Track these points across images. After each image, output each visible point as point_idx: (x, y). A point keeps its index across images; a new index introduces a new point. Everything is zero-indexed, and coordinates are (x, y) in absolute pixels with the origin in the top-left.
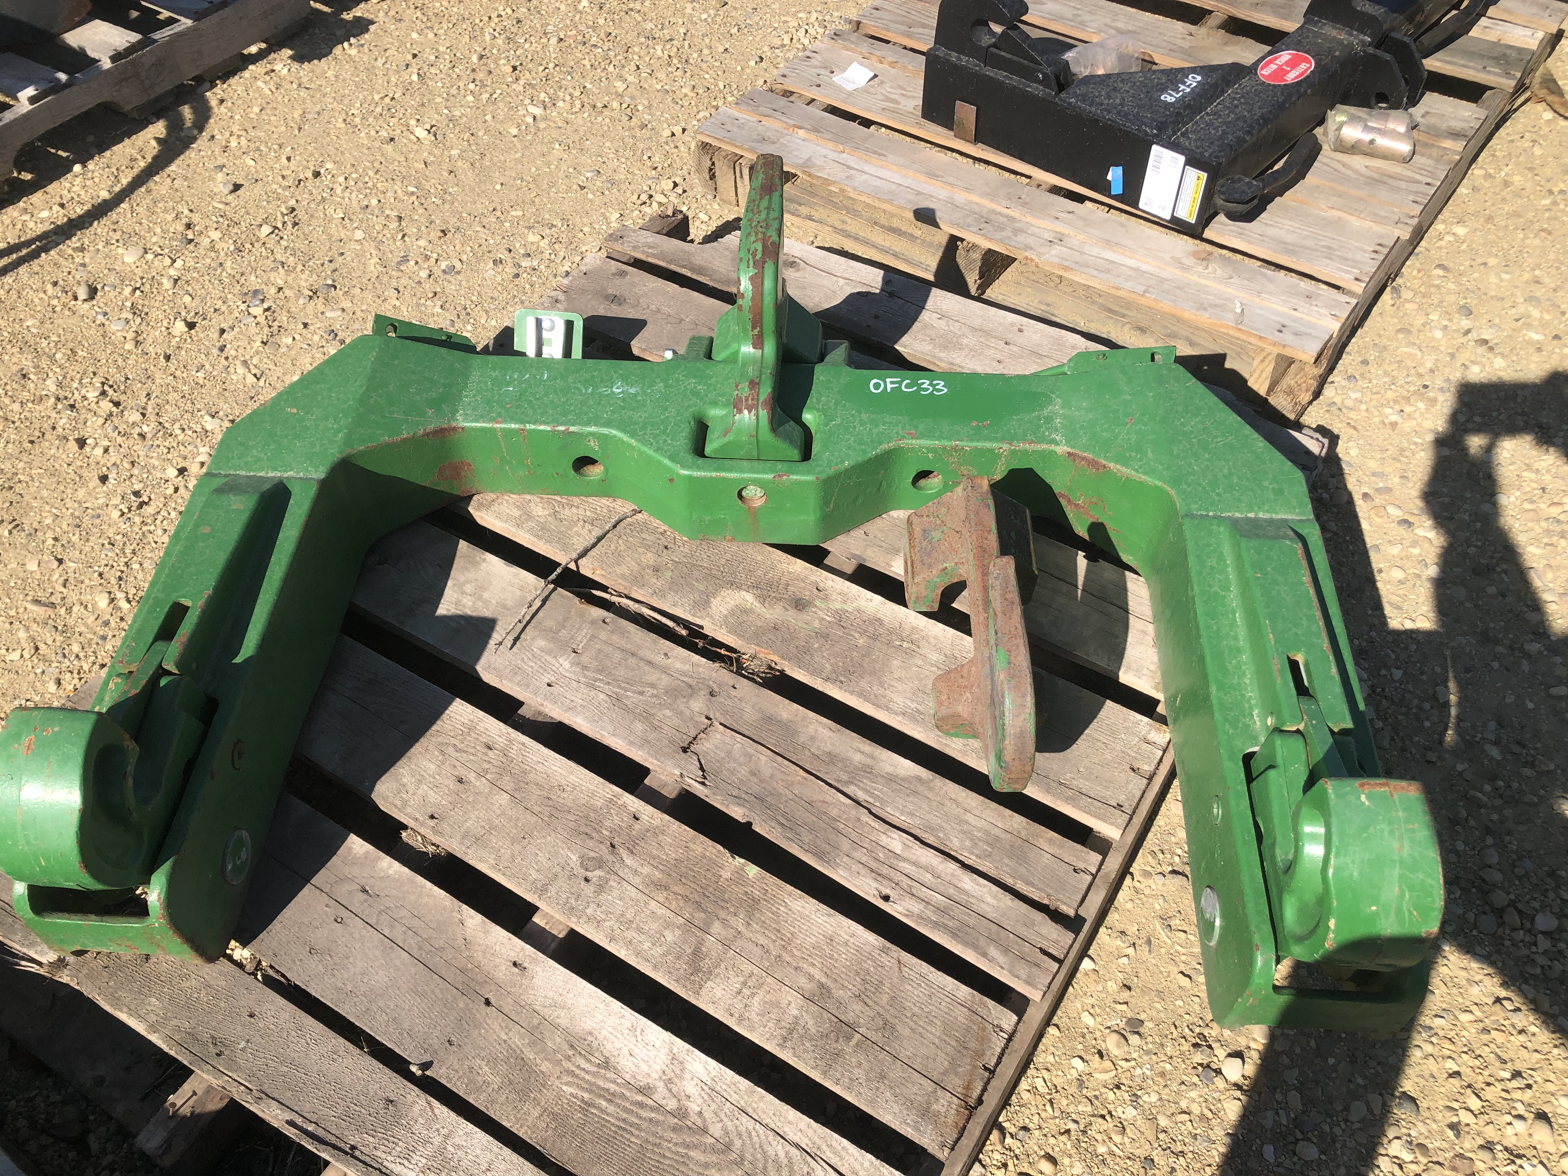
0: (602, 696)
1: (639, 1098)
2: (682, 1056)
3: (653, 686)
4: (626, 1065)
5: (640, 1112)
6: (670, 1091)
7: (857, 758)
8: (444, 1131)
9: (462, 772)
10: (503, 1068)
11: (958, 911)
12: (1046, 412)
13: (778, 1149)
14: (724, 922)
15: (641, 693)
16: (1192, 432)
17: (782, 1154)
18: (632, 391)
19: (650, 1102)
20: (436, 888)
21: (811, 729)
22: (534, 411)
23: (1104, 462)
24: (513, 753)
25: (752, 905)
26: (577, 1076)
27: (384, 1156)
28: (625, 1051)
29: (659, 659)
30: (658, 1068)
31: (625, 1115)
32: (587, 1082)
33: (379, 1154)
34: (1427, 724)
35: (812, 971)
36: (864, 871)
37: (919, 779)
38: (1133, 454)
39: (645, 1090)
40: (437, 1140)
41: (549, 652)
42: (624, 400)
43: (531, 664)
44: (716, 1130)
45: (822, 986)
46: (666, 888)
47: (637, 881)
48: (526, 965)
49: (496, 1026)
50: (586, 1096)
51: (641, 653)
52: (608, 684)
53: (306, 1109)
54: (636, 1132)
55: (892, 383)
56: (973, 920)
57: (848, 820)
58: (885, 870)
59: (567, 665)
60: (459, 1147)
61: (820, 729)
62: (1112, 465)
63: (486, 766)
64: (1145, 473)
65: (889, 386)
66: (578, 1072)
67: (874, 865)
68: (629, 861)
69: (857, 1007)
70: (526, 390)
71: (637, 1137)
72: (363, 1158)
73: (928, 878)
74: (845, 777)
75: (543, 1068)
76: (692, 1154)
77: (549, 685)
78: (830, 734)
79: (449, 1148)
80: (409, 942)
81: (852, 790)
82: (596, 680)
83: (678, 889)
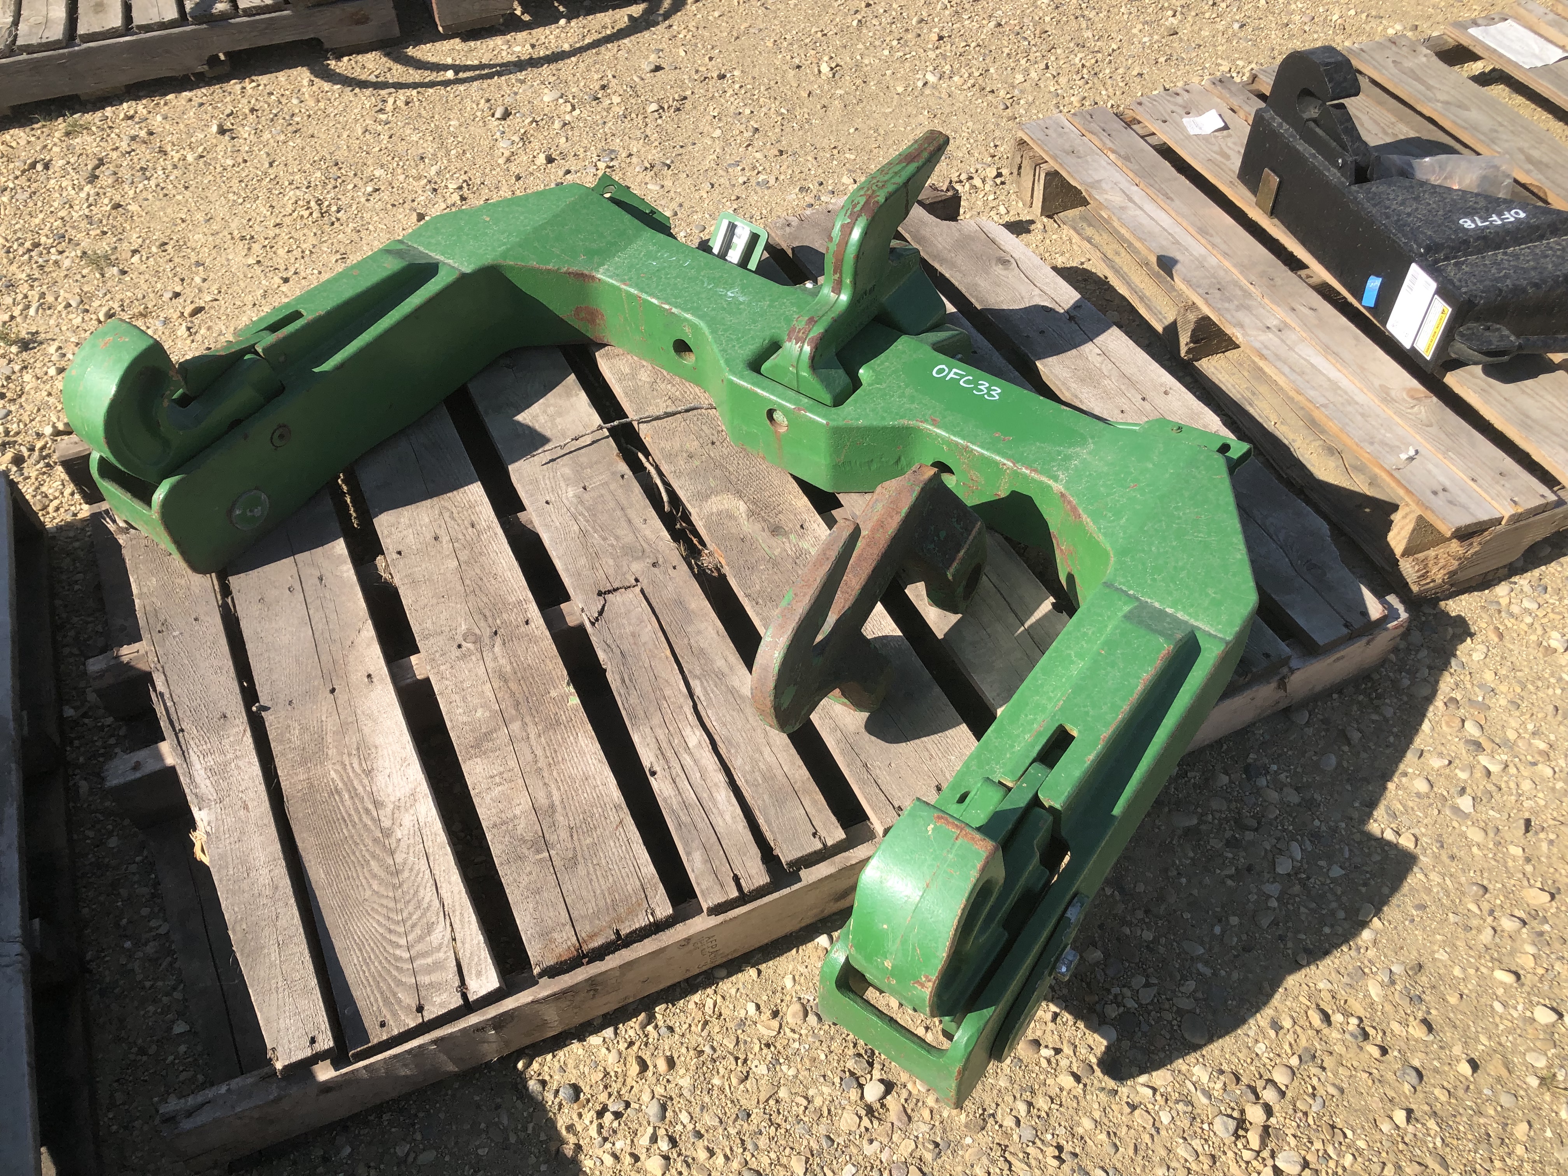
0: (576, 528)
1: (371, 807)
2: (419, 796)
3: (617, 538)
4: (381, 780)
5: (364, 816)
6: (393, 814)
7: (720, 663)
8: (238, 753)
9: (442, 533)
10: (307, 737)
11: (697, 812)
12: (1070, 451)
13: (428, 894)
14: (525, 724)
15: (605, 539)
16: (1180, 518)
17: (427, 900)
18: (741, 299)
19: (375, 814)
20: (362, 600)
21: (702, 626)
22: (658, 285)
23: (1081, 511)
24: (483, 538)
25: (553, 724)
26: (345, 769)
27: (193, 745)
28: (388, 771)
29: (637, 522)
30: (398, 795)
31: (353, 812)
32: (349, 777)
33: (192, 742)
34: (1327, 930)
35: (555, 792)
36: (653, 745)
38: (1110, 514)
39: (377, 804)
40: (230, 756)
41: (566, 480)
42: (729, 303)
43: (547, 482)
44: (399, 858)
45: (552, 806)
46: (506, 681)
47: (490, 665)
48: (374, 680)
49: (324, 709)
50: (340, 785)
51: (629, 511)
52: (587, 521)
53: (177, 691)
54: (350, 827)
55: (955, 374)
56: (703, 824)
57: (673, 703)
58: (669, 754)
59: (571, 494)
60: (238, 767)
61: (710, 629)
62: (1084, 516)
63: (461, 536)
64: (1105, 534)
65: (951, 375)
66: (348, 767)
67: (664, 745)
68: (497, 649)
69: (564, 834)
70: (664, 268)
71: (349, 830)
72: (181, 739)
73: (696, 776)
74: (698, 672)
75: (330, 752)
76: (372, 863)
77: (547, 503)
78: (715, 636)
79: (233, 765)
80: (319, 626)
81: (695, 684)
82: (581, 514)
83: (513, 685)
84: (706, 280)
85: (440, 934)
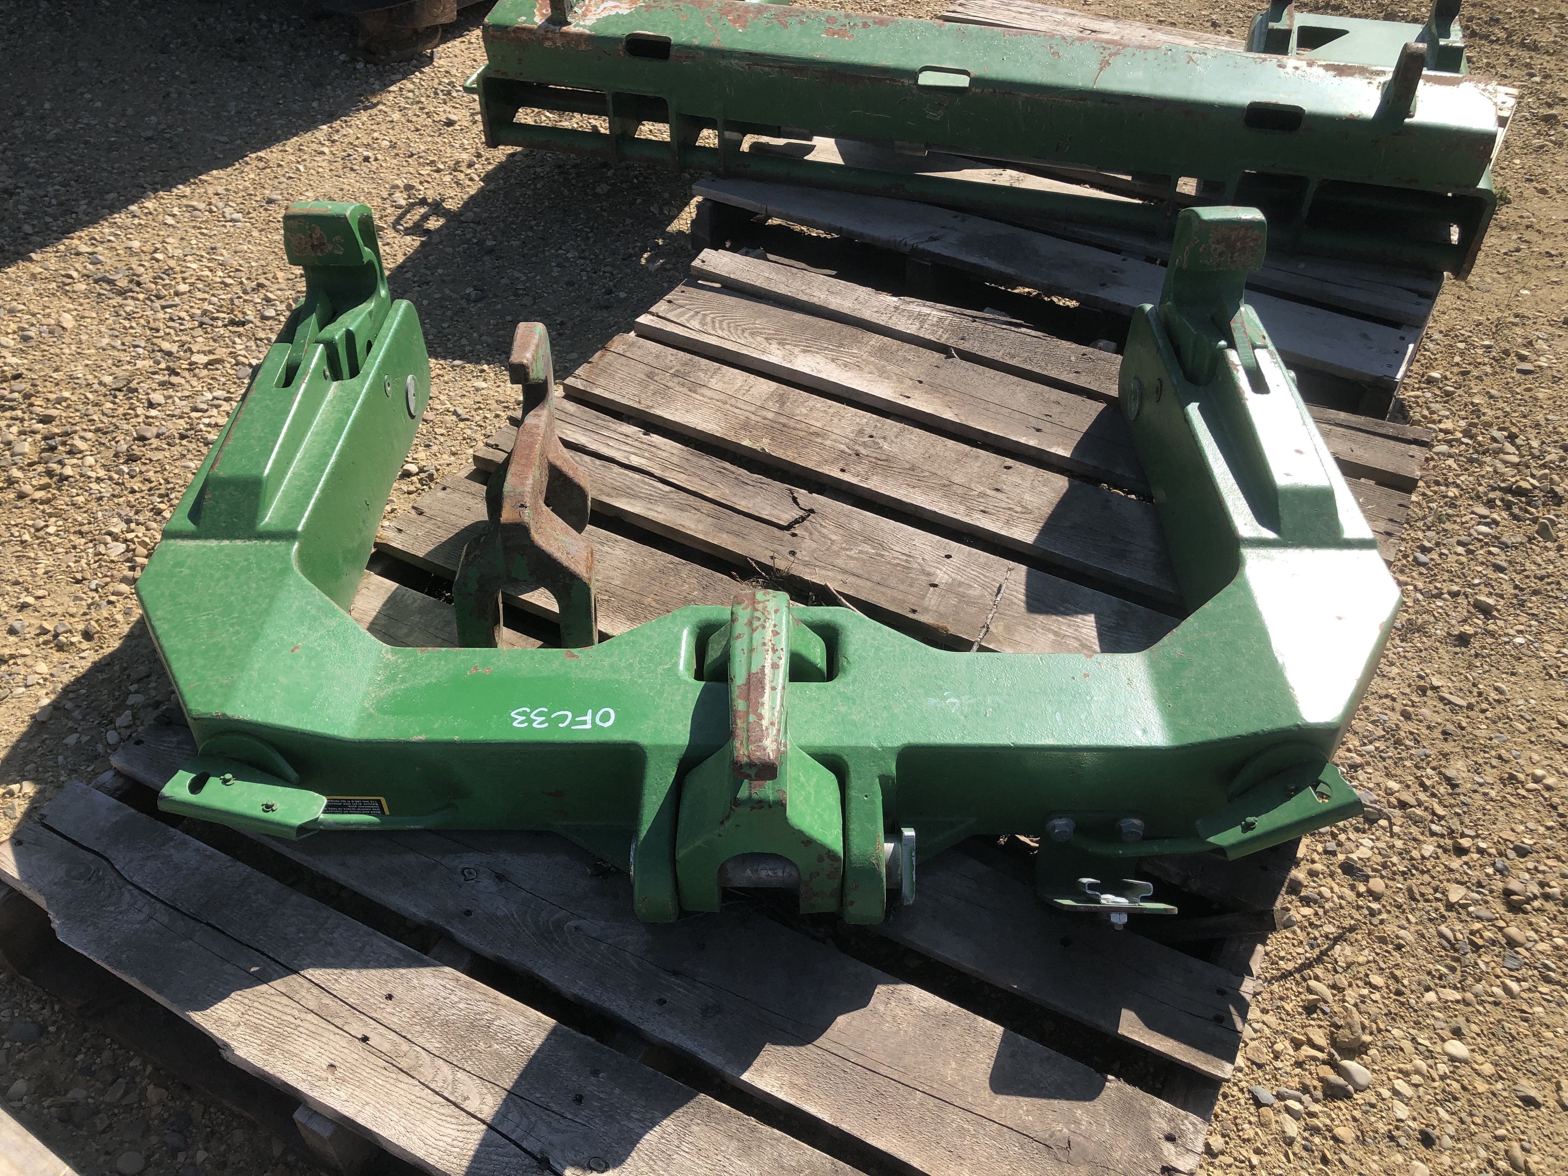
0: (897, 549)
3: (851, 557)
8: (924, 329)
9: (1000, 495)
10: (900, 359)
12: (390, 689)
13: (722, 334)
14: (765, 419)
15: (861, 552)
17: (719, 333)
19: (802, 348)
21: (700, 527)
24: (962, 508)
25: (745, 427)
29: (850, 579)
35: (702, 398)
36: (662, 447)
37: (608, 495)
43: (975, 573)
46: (811, 433)
47: (834, 437)
48: (902, 397)
49: (911, 373)
50: (843, 351)
52: (894, 558)
55: (585, 722)
58: (645, 446)
59: (940, 573)
61: (694, 527)
63: (982, 500)
65: (588, 718)
67: (653, 449)
68: (843, 447)
69: (670, 384)
73: (612, 443)
74: (672, 495)
75: (873, 358)
77: (948, 557)
80: (992, 407)
81: (664, 487)
82: (906, 561)
83: (802, 434)
85: (695, 324)
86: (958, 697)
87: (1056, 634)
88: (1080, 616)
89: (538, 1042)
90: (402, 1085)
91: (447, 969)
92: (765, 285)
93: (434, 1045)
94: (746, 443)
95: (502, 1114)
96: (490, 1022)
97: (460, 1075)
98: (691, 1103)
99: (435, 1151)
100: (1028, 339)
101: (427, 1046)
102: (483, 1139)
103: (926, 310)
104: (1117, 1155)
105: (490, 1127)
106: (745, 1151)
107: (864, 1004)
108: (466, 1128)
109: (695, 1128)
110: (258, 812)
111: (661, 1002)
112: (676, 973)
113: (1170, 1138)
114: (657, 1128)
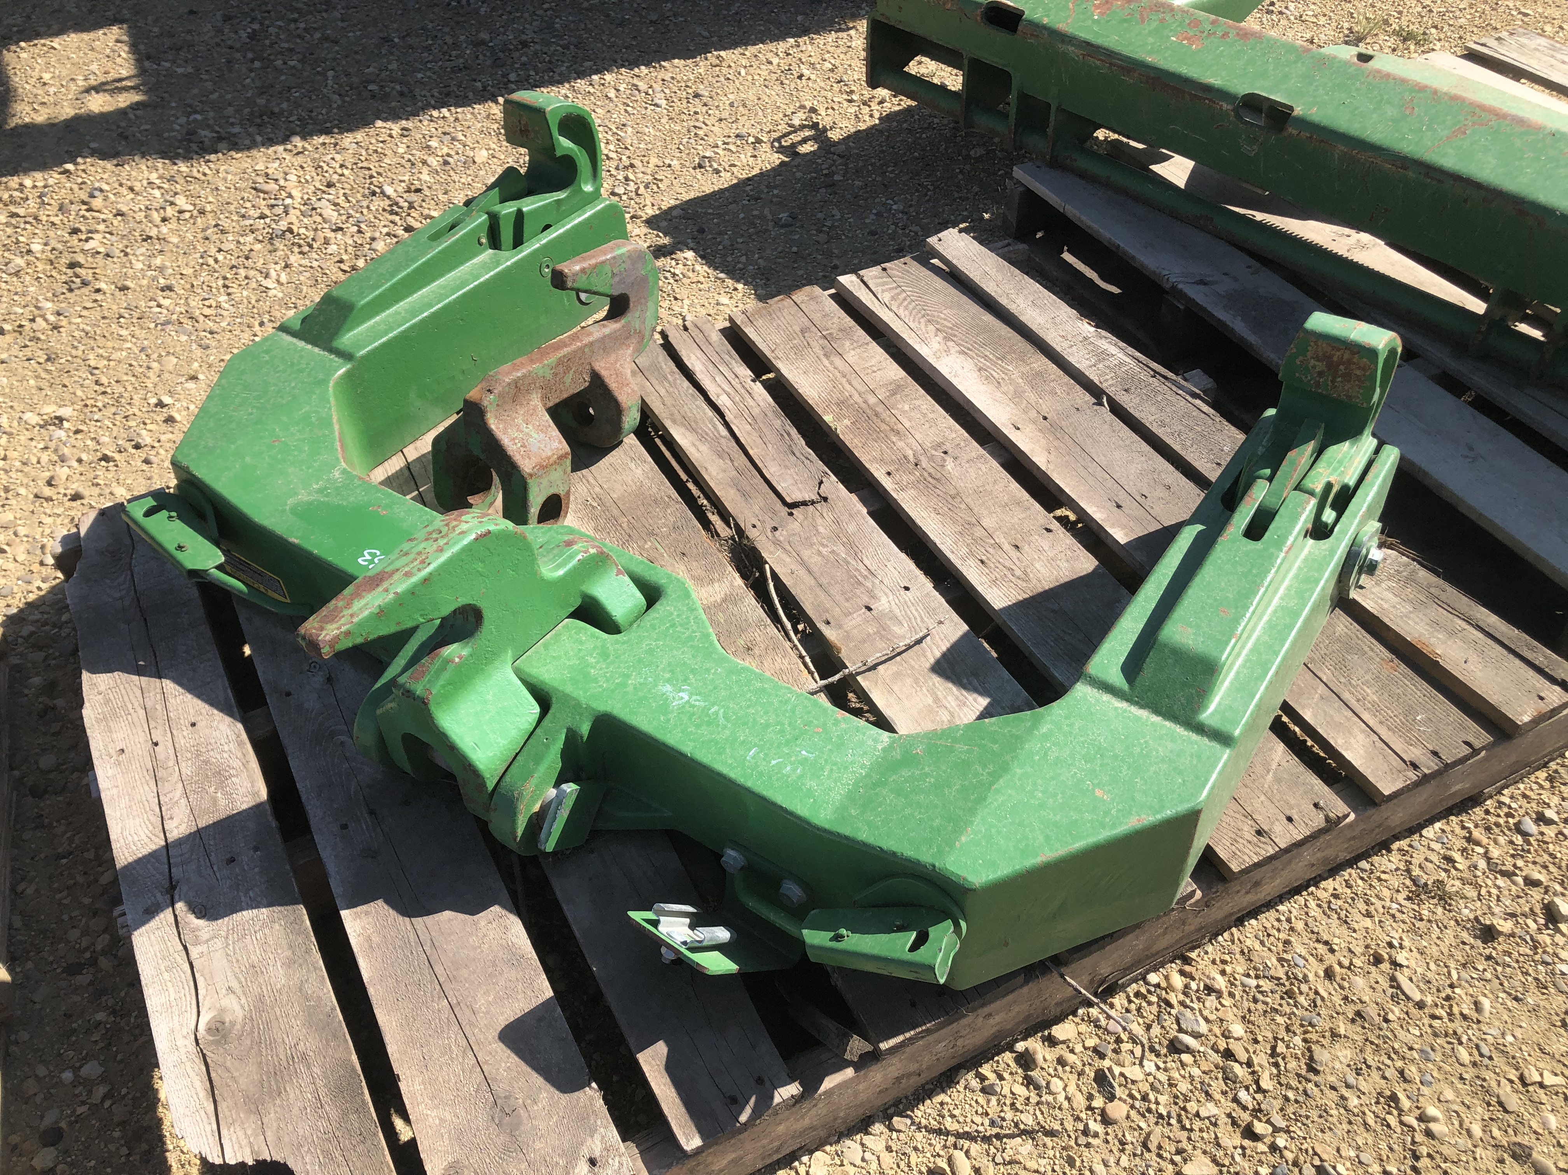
0: (866, 562)
1: (968, 352)
2: (933, 357)
3: (820, 553)
5: (970, 347)
6: (948, 350)
7: (704, 448)
9: (1014, 553)
12: (313, 497)
13: (902, 313)
14: (865, 402)
15: (833, 552)
17: (901, 310)
18: (668, 688)
19: (962, 349)
20: (1062, 486)
21: (721, 476)
22: (793, 711)
24: (965, 550)
25: (842, 403)
27: (1136, 368)
28: (966, 371)
29: (802, 572)
30: (950, 359)
32: (997, 367)
33: (1139, 370)
35: (828, 365)
36: (756, 397)
37: (674, 421)
38: (313, 419)
39: (963, 354)
41: (894, 616)
42: (686, 680)
43: (916, 614)
46: (893, 430)
47: (911, 440)
48: (1011, 427)
49: (1044, 406)
50: (1000, 362)
51: (813, 582)
52: (857, 570)
58: (743, 391)
59: (884, 600)
61: (714, 473)
63: (991, 550)
66: (1000, 374)
67: (747, 396)
68: (910, 453)
69: (814, 344)
70: (788, 743)
71: (978, 340)
72: (1149, 370)
73: (720, 378)
74: (723, 441)
75: (1020, 382)
77: (907, 589)
78: (709, 467)
80: (1093, 467)
81: (724, 432)
82: (865, 577)
83: (884, 427)
84: (722, 721)
85: (886, 297)
86: (691, 695)
87: (937, 700)
88: (975, 695)
89: (245, 806)
90: (146, 788)
91: (240, 726)
92: (977, 279)
93: (187, 771)
94: (828, 418)
95: (180, 842)
96: (231, 776)
97: (183, 801)
98: (289, 908)
99: (122, 841)
100: (1196, 413)
101: (183, 770)
102: (155, 851)
103: (1113, 350)
104: (538, 1145)
105: (167, 846)
106: (290, 964)
107: (473, 914)
108: (153, 838)
109: (277, 926)
110: (171, 547)
111: (344, 827)
112: (372, 813)
113: (593, 1162)
114: (255, 911)
